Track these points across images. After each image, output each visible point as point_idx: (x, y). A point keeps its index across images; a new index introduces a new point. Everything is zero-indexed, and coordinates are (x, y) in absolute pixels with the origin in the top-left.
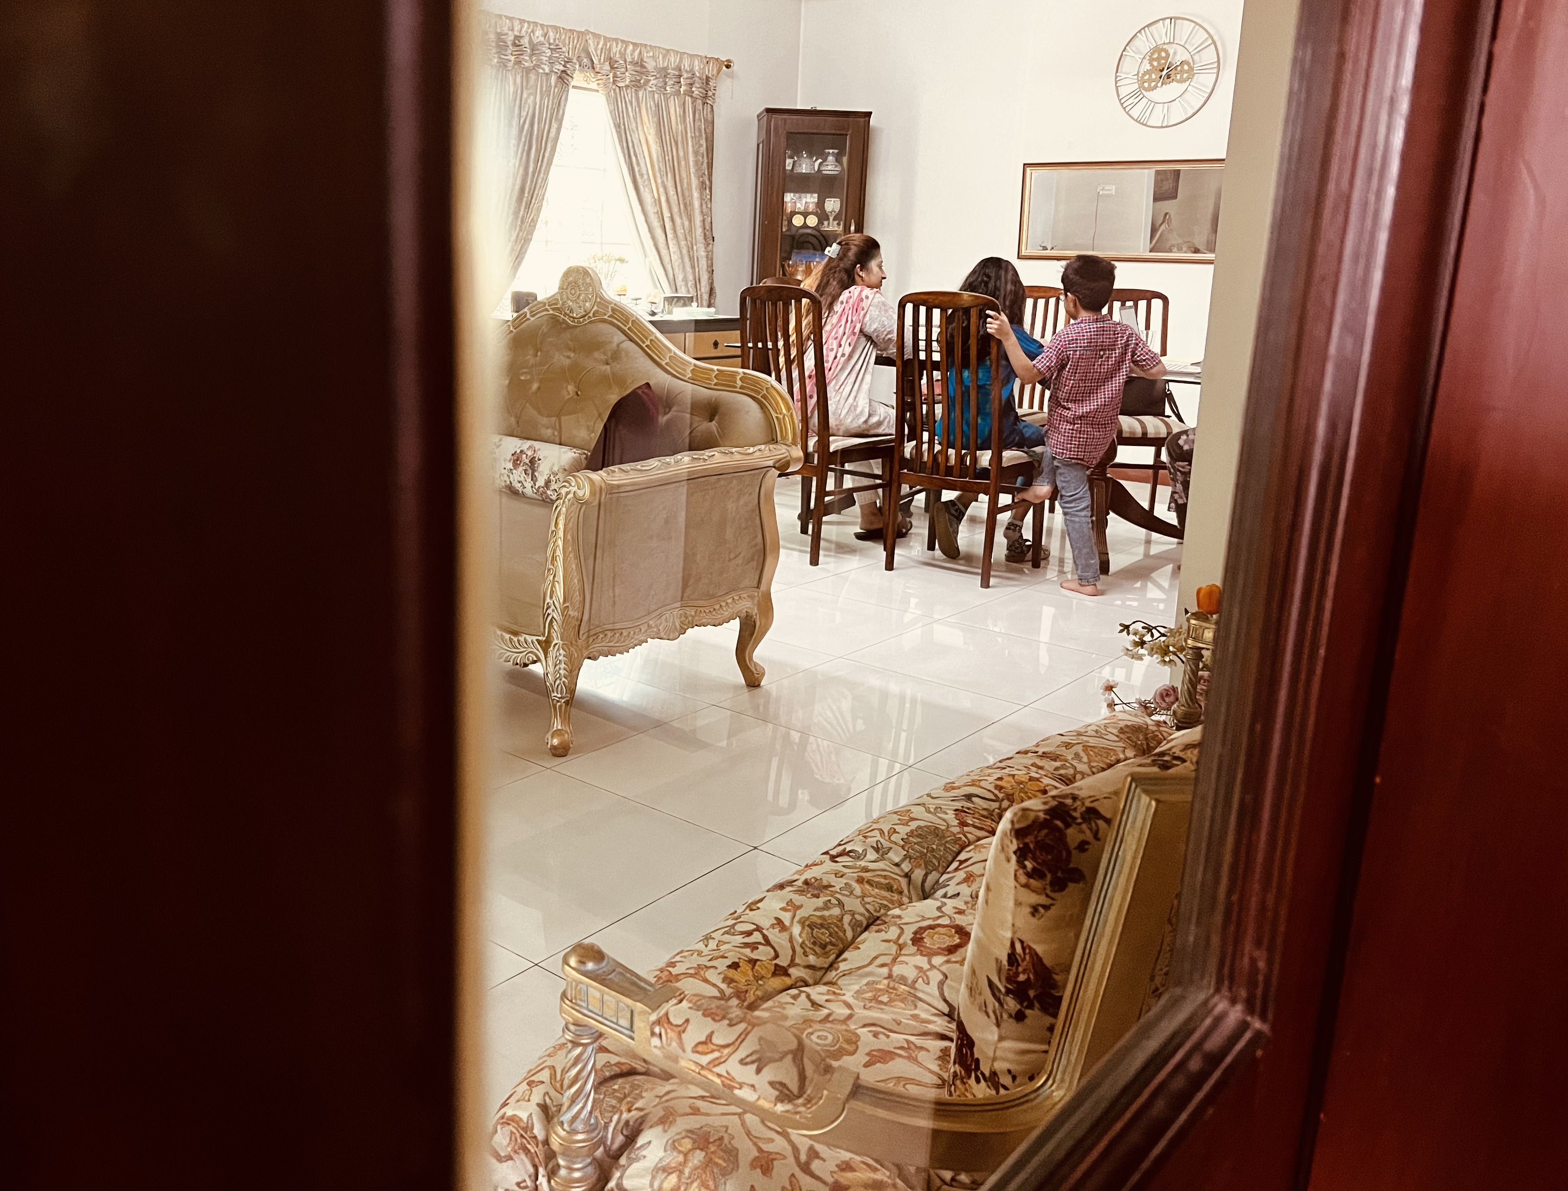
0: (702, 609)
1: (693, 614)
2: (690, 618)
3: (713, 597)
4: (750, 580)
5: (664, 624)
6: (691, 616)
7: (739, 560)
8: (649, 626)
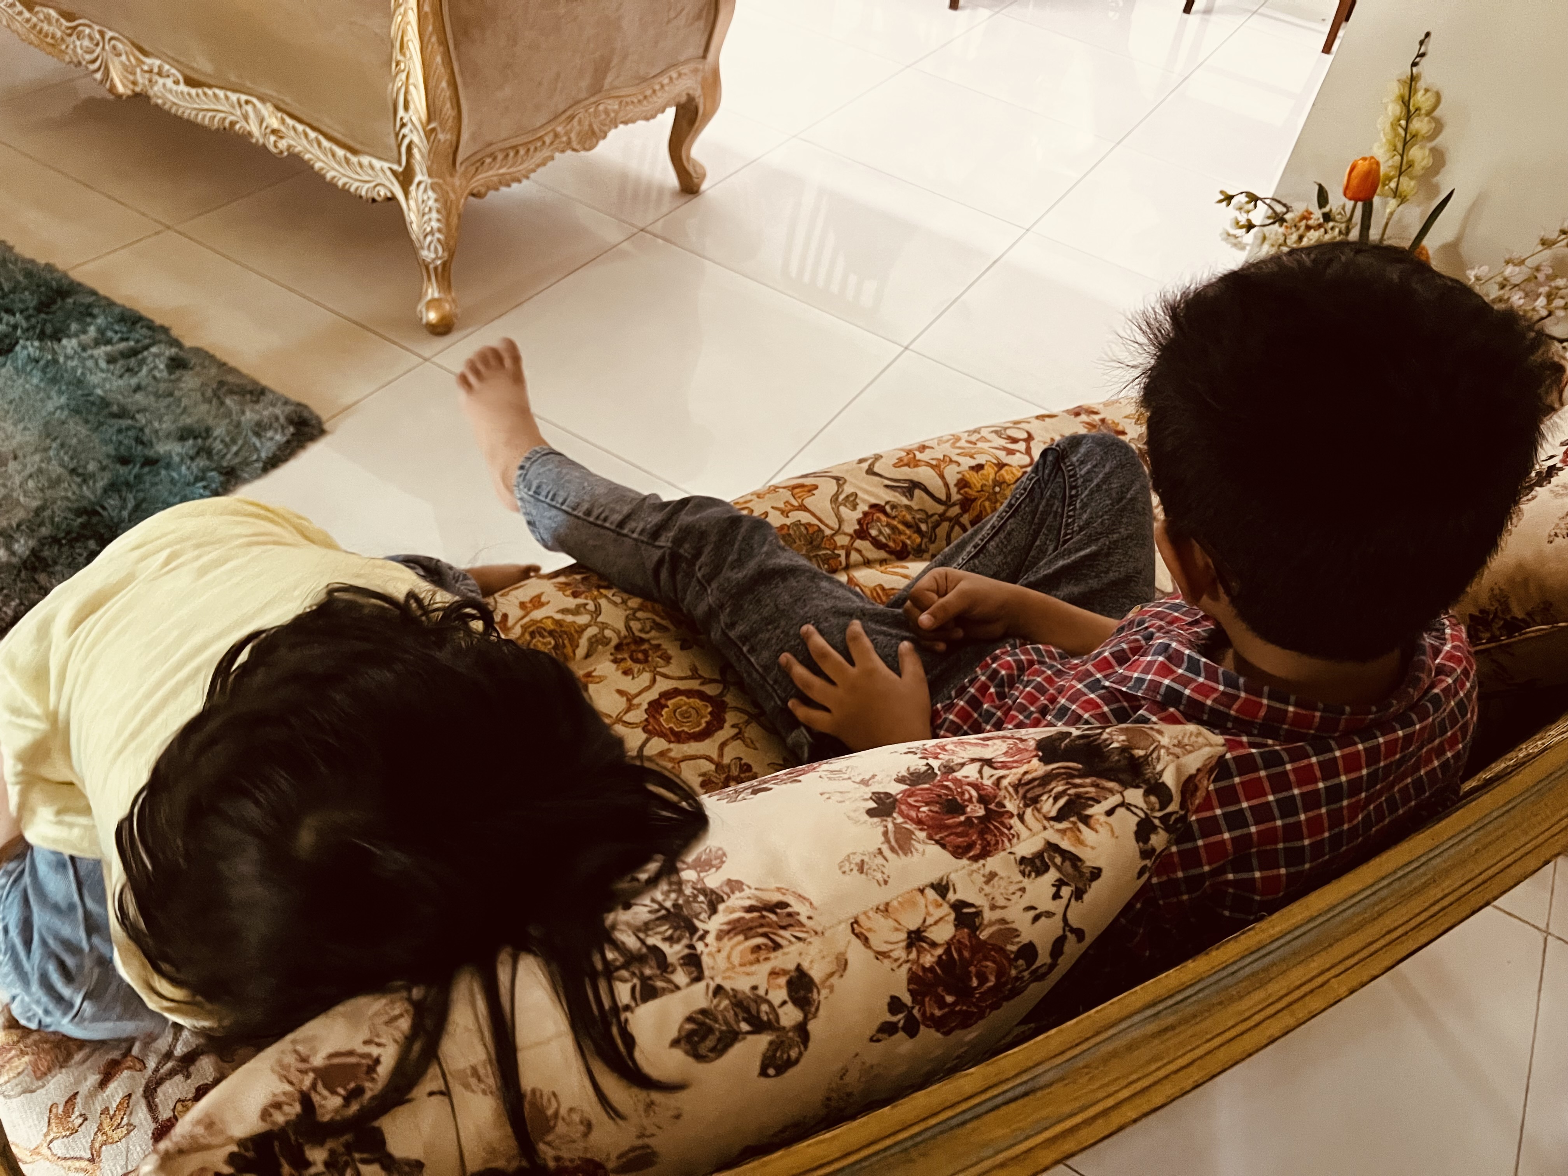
0: (628, 99)
1: (616, 107)
2: (612, 115)
3: (644, 80)
4: (694, 49)
5: (577, 128)
6: (614, 111)
7: (682, 20)
8: (556, 136)
